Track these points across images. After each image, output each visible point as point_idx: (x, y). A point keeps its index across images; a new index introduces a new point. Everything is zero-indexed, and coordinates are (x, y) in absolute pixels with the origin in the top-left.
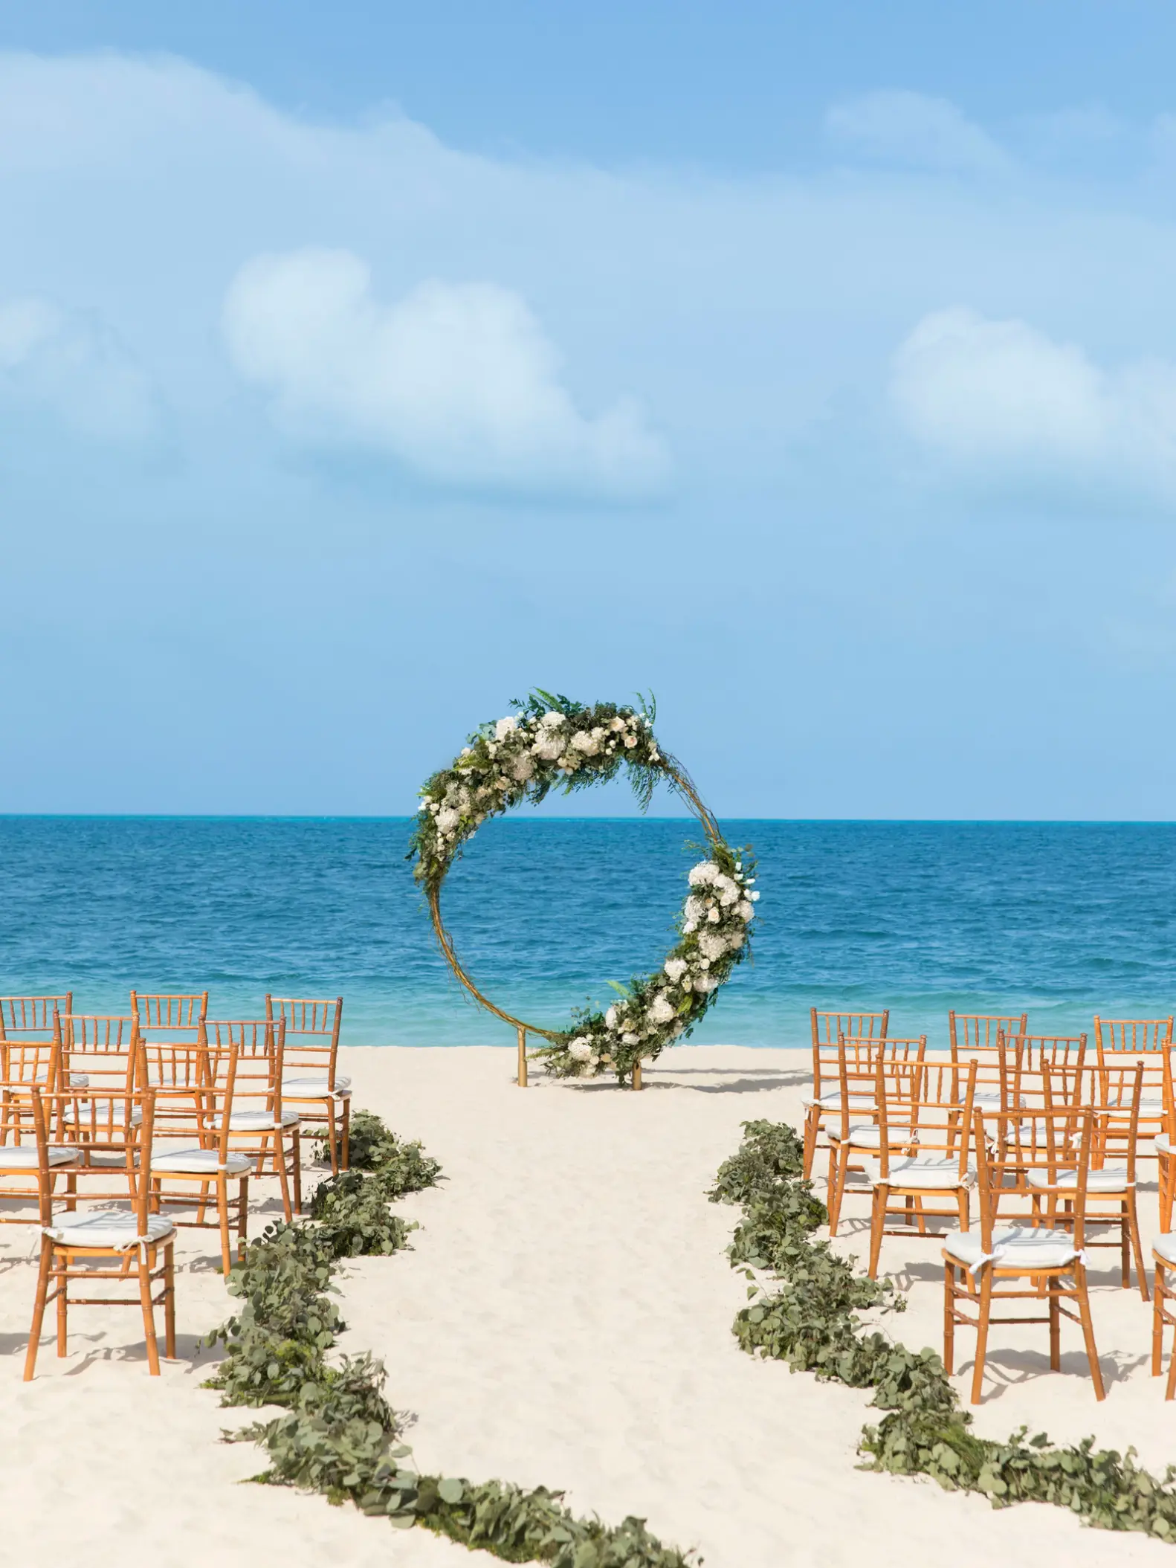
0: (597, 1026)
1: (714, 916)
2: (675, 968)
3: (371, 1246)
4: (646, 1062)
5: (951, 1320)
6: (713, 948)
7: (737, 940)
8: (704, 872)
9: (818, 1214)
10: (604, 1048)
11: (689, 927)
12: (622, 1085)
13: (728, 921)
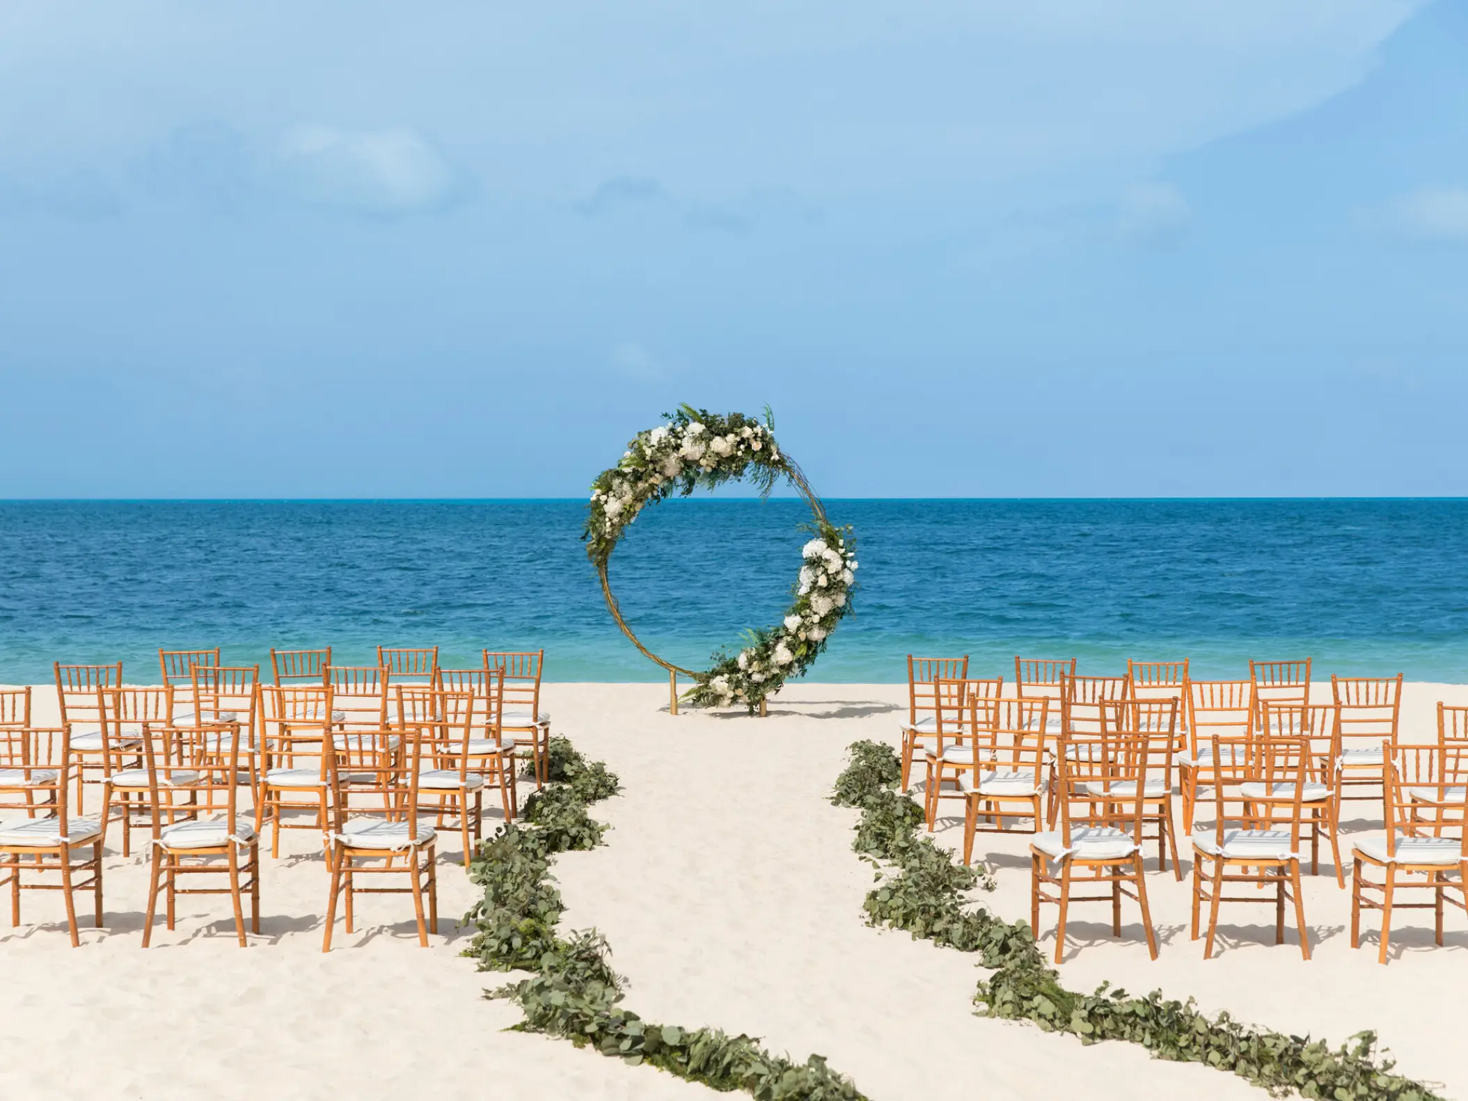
0: (732, 668)
1: (823, 581)
2: (792, 622)
3: (576, 843)
4: (770, 695)
5: (1037, 898)
6: (822, 606)
7: (841, 600)
8: (815, 547)
9: (918, 815)
10: (738, 685)
11: (803, 590)
12: (751, 713)
13: (833, 586)
